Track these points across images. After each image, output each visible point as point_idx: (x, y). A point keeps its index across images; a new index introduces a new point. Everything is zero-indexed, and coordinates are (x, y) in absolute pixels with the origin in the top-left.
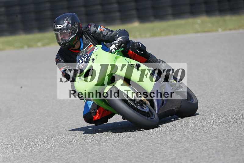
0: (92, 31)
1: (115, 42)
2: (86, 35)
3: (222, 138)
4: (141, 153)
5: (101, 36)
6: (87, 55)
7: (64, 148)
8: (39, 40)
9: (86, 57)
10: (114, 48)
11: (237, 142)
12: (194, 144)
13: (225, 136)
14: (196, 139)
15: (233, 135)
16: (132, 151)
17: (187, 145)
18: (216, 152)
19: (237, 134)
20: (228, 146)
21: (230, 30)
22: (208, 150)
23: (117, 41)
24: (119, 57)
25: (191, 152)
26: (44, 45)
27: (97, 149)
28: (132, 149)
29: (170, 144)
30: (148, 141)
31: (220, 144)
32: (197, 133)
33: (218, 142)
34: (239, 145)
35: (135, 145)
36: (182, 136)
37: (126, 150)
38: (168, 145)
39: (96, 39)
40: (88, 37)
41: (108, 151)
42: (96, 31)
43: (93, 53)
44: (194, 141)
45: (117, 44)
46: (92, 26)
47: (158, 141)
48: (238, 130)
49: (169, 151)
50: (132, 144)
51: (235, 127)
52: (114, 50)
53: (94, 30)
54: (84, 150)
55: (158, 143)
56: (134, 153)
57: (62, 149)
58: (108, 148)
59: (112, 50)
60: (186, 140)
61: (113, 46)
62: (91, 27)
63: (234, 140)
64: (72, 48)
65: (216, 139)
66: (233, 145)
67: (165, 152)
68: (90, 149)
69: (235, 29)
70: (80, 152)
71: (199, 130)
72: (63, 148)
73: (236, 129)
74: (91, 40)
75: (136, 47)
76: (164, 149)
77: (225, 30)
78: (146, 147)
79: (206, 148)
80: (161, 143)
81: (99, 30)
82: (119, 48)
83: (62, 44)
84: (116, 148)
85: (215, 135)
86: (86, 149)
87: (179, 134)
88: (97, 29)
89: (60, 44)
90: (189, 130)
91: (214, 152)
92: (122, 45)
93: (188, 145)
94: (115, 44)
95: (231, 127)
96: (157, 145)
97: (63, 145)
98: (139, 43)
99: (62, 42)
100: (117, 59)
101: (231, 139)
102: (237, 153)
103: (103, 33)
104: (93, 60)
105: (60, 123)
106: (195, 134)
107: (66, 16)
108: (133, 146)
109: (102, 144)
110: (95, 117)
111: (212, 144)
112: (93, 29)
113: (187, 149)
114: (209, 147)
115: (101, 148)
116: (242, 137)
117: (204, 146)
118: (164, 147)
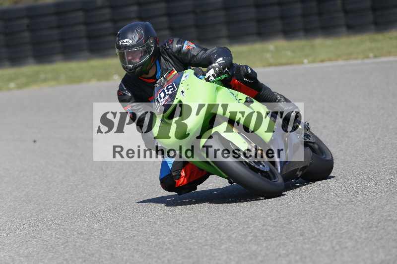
0: (174, 50)
1: (214, 65)
2: (165, 54)
3: (311, 236)
4: (179, 260)
5: (189, 57)
6: (172, 85)
7: (53, 252)
8: (11, 79)
9: (171, 88)
10: (213, 75)
11: (335, 242)
12: (264, 245)
13: (316, 232)
14: (269, 238)
15: (328, 231)
16: (164, 257)
17: (254, 248)
18: (301, 258)
19: (335, 230)
20: (321, 249)
21: (322, 61)
22: (288, 255)
23: (217, 64)
24: (221, 88)
25: (260, 258)
26: (20, 87)
27: (107, 255)
28: (165, 254)
29: (227, 246)
30: (191, 241)
31: (307, 246)
32: (269, 228)
33: (305, 243)
34: (337, 247)
35: (169, 248)
36: (245, 233)
37: (155, 255)
38: (223, 247)
39: (180, 62)
40: (168, 58)
41: (125, 258)
42: (180, 50)
43: (181, 82)
44: (265, 240)
45: (217, 69)
46: (175, 42)
47: (206, 240)
48: (336, 223)
49: (225, 257)
50: (165, 247)
51: (331, 218)
52: (212, 78)
53: (177, 48)
54: (87, 256)
55: (207, 245)
56: (168, 260)
57: (50, 255)
58: (125, 253)
59: (209, 77)
60: (252, 239)
61: (212, 72)
62: (172, 42)
63: (329, 238)
64: (145, 76)
65: (301, 238)
66: (327, 248)
67: (219, 260)
68: (97, 255)
69: (330, 60)
70: (80, 260)
71: (272, 224)
72: (52, 254)
73: (334, 220)
74: (173, 63)
75: (242, 73)
76: (217, 254)
77: (314, 62)
78: (187, 251)
79: (284, 252)
80: (212, 244)
81: (185, 47)
82: (220, 74)
83: (131, 70)
84: (139, 253)
85: (300, 230)
86: (89, 255)
87: (241, 230)
88: (183, 47)
89: (125, 68)
90: (256, 224)
91: (298, 258)
92: (224, 70)
93: (256, 247)
94: (214, 68)
95: (325, 218)
96: (206, 247)
97: (51, 249)
98: (247, 67)
99: (131, 66)
100: (218, 91)
101: (326, 236)
102: (335, 260)
103: (192, 52)
104: (183, 92)
105: (46, 213)
106: (266, 229)
107: (136, 26)
108: (166, 249)
109: (115, 246)
110: (178, 182)
111: (295, 245)
112: (177, 46)
113: (254, 255)
114: (290, 251)
115: (114, 253)
116: (342, 234)
117: (281, 249)
118: (215, 251)
